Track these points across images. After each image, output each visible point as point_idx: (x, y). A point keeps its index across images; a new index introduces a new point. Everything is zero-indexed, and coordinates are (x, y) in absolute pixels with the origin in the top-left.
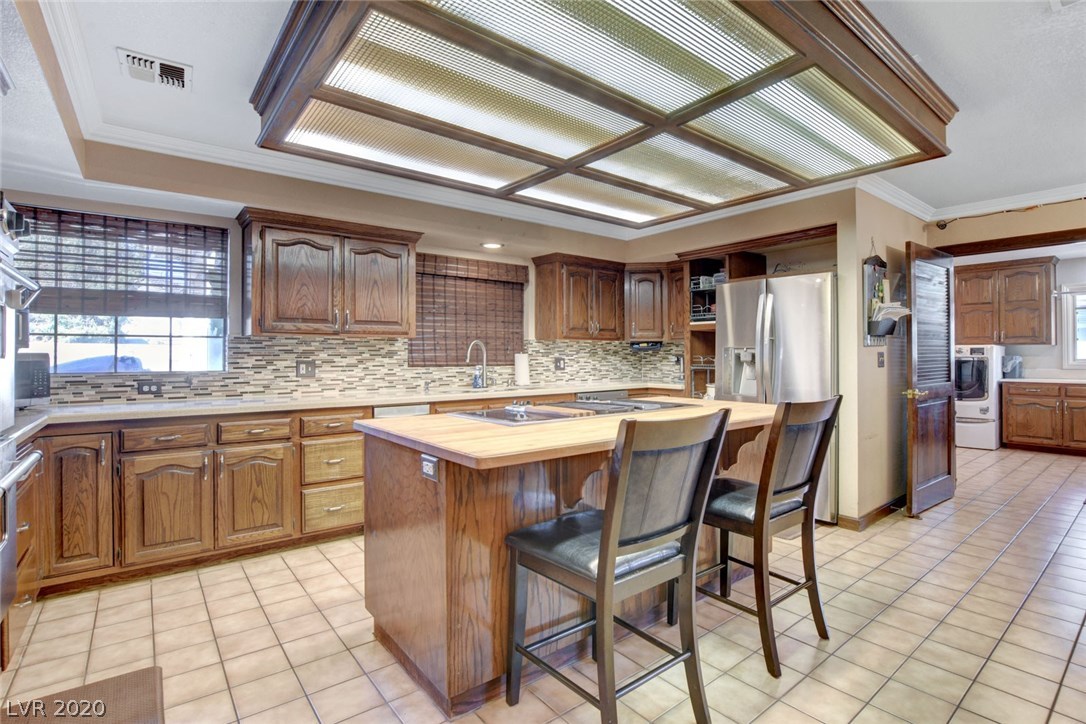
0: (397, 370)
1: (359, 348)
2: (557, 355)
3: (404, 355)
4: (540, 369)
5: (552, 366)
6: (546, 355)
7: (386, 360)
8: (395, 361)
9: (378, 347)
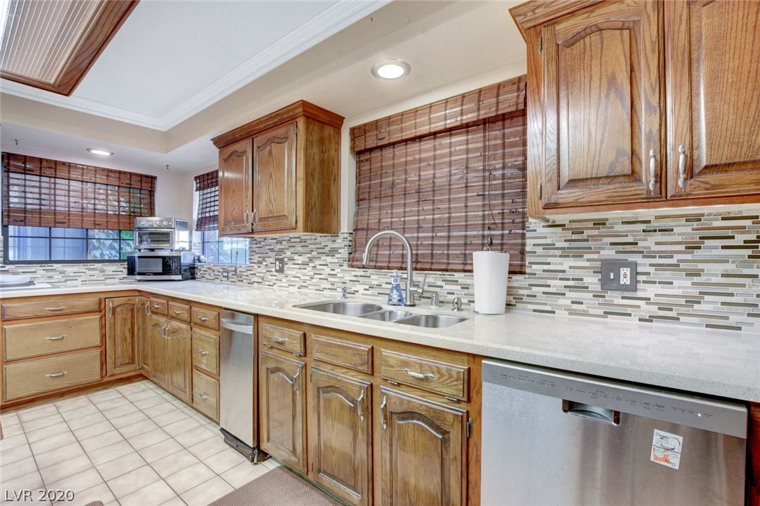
0: (338, 270)
1: (310, 246)
2: (609, 253)
3: (344, 253)
4: (556, 285)
5: (593, 281)
6: (573, 252)
7: (329, 259)
8: (336, 260)
9: (323, 244)
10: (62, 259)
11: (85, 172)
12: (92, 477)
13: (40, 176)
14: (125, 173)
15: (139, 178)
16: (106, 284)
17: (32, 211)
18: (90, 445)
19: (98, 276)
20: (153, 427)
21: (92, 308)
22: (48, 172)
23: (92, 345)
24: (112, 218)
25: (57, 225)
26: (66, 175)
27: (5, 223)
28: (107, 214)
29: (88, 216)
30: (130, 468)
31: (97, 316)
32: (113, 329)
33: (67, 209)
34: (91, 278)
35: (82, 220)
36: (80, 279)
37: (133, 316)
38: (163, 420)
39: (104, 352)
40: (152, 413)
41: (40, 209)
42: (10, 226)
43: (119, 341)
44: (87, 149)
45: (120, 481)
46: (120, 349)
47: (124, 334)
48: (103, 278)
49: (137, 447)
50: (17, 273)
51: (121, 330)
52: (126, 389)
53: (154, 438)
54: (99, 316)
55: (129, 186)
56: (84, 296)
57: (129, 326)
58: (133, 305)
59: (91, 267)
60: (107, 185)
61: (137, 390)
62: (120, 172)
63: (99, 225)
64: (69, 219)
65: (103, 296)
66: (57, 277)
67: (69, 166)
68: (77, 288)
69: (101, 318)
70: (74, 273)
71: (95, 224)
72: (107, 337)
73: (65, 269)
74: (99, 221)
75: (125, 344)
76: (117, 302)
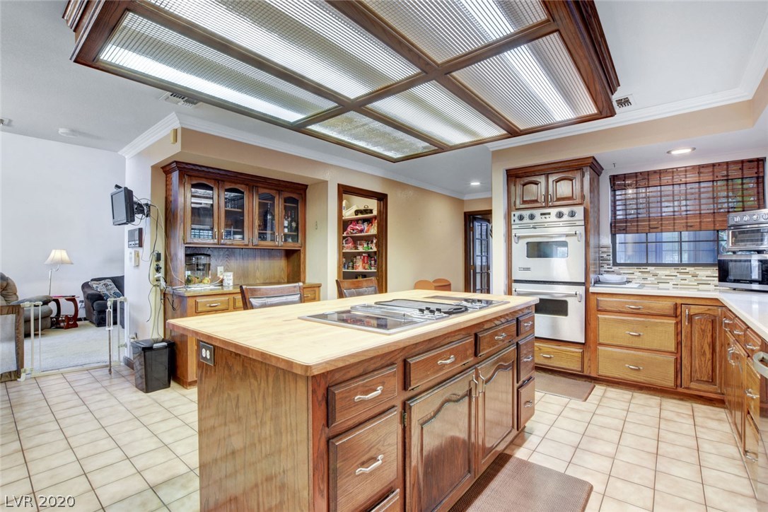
10: (654, 262)
11: (675, 174)
12: (605, 464)
13: (637, 188)
14: (719, 164)
15: (740, 166)
16: (699, 290)
17: (632, 221)
18: (628, 440)
19: (690, 281)
20: (694, 460)
21: (667, 312)
22: (642, 183)
23: (666, 349)
24: (706, 218)
25: (651, 230)
26: (657, 183)
27: (613, 232)
28: (700, 214)
29: (680, 219)
30: (636, 481)
31: (673, 321)
32: (689, 339)
33: (659, 215)
34: (683, 282)
35: (674, 223)
36: (671, 283)
37: (713, 328)
38: (710, 460)
39: (679, 361)
40: (705, 447)
41: (637, 218)
42: (617, 235)
43: (696, 353)
44: (668, 152)
45: (619, 484)
46: (697, 362)
47: (702, 347)
48: (696, 284)
49: (660, 467)
50: (620, 274)
51: (700, 342)
52: (701, 409)
53: (684, 472)
54: (674, 322)
55: (725, 178)
56: (660, 299)
57: (709, 339)
58: (715, 316)
59: (682, 271)
60: (699, 182)
61: (712, 416)
62: (714, 165)
63: (691, 226)
64: (662, 224)
65: (679, 301)
66: (651, 279)
67: (660, 172)
68: (668, 291)
69: (677, 323)
70: (666, 276)
71: (687, 226)
72: (683, 345)
73: (657, 272)
74: (692, 222)
75: (703, 359)
76: (694, 310)
